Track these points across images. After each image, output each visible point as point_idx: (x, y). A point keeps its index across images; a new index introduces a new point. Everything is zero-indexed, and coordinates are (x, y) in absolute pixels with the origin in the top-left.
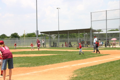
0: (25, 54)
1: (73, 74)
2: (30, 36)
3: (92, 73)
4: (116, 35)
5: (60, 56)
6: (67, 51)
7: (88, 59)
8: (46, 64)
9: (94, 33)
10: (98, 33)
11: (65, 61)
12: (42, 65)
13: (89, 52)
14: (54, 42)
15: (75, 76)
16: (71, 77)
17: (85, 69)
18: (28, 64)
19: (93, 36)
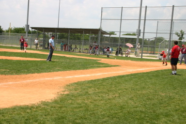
0: (5, 55)
1: (64, 89)
2: (18, 31)
3: (91, 91)
4: (132, 41)
6: (64, 57)
7: (91, 70)
8: (30, 73)
9: (104, 35)
10: (108, 36)
11: (59, 70)
12: (24, 73)
13: (94, 60)
15: (66, 93)
16: (60, 94)
17: (82, 84)
18: (4, 70)
19: (102, 39)
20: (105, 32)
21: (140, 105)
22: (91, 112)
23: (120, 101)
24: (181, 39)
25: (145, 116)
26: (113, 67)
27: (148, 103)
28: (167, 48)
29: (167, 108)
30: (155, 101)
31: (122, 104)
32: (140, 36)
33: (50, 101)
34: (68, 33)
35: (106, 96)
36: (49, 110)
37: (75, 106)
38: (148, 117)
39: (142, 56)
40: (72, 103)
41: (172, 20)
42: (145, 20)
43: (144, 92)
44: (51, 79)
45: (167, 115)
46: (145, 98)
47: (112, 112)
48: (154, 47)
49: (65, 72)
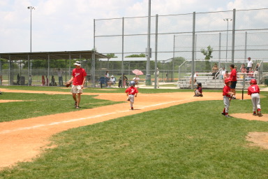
1: (50, 142)
3: (89, 141)
4: (140, 65)
5: (29, 103)
6: (44, 94)
9: (100, 59)
10: (106, 60)
11: (38, 115)
14: (18, 76)
15: (52, 147)
16: (44, 149)
17: (76, 132)
19: (98, 65)
20: (101, 54)
21: (160, 156)
22: (93, 172)
23: (132, 152)
24: (208, 57)
25: (169, 170)
26: (117, 105)
27: (171, 151)
28: (190, 72)
29: (198, 156)
30: (181, 148)
31: (135, 156)
32: (150, 57)
33: (30, 161)
34: (46, 58)
35: (112, 147)
36: (31, 174)
37: (68, 164)
38: (173, 171)
39: (156, 86)
40: (63, 162)
41: (194, 33)
42: (157, 34)
43: (164, 136)
44: (29, 128)
45: (199, 166)
46: (167, 145)
47: (123, 168)
48: (172, 72)
49: (48, 116)
